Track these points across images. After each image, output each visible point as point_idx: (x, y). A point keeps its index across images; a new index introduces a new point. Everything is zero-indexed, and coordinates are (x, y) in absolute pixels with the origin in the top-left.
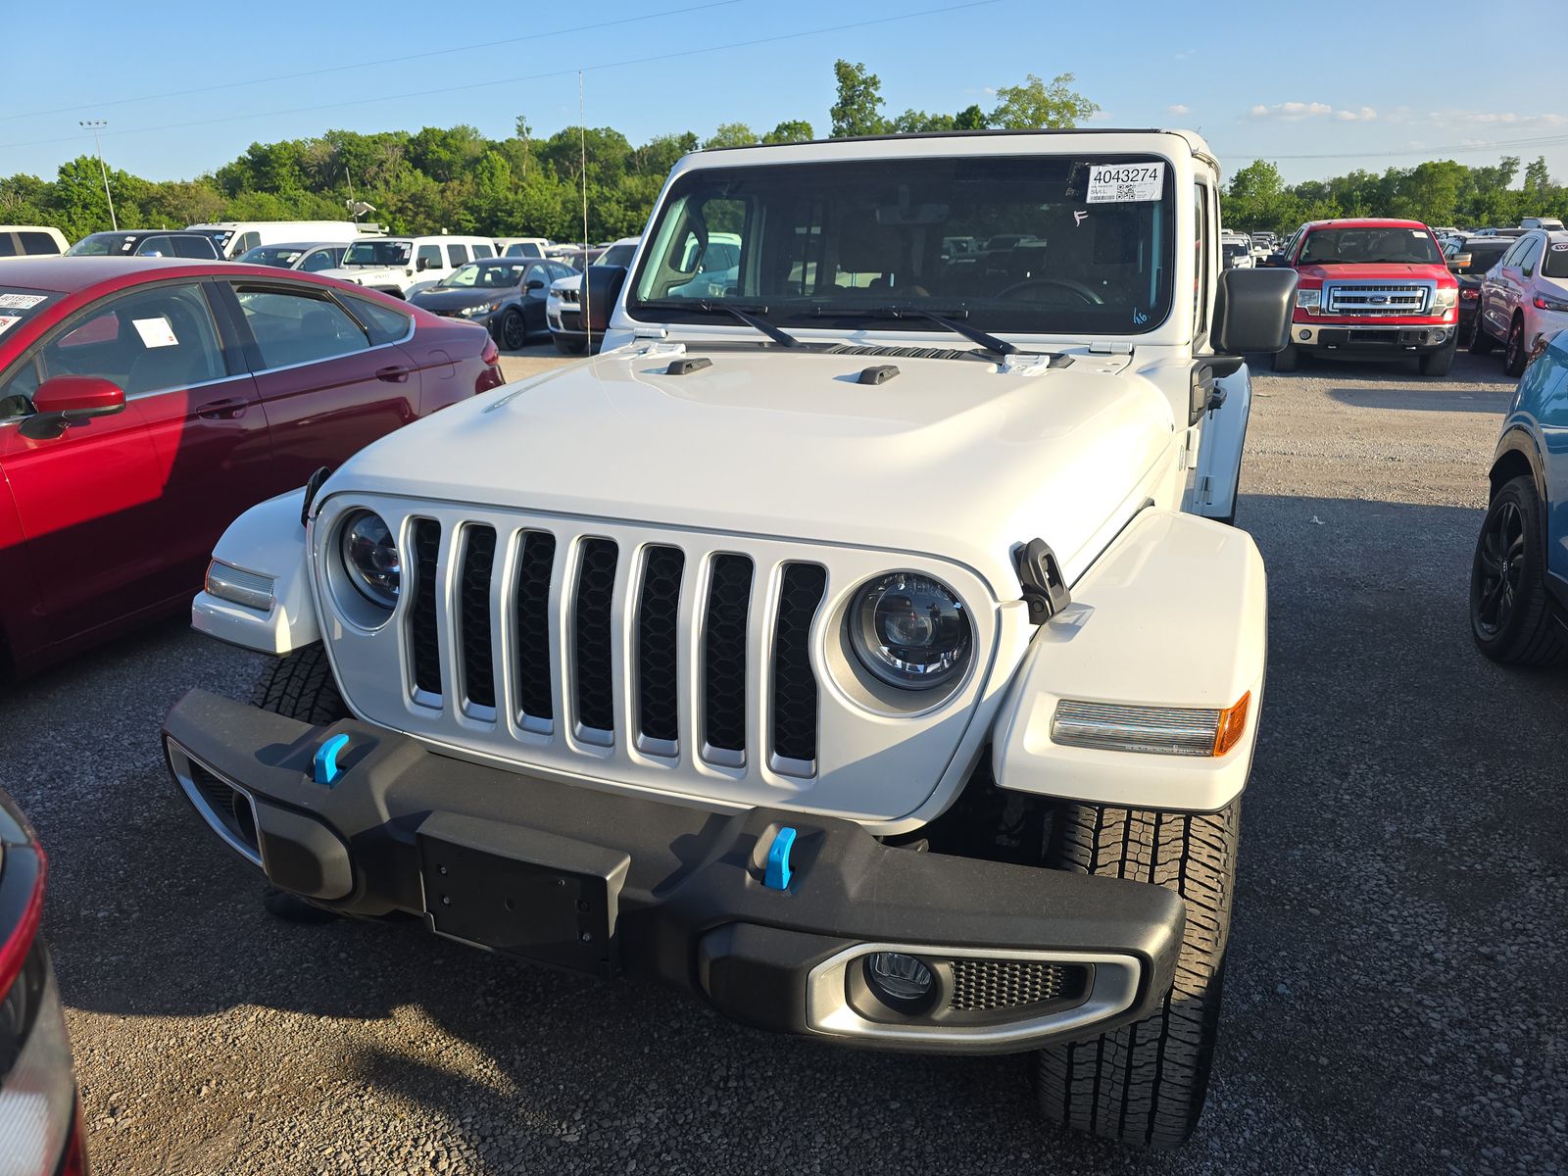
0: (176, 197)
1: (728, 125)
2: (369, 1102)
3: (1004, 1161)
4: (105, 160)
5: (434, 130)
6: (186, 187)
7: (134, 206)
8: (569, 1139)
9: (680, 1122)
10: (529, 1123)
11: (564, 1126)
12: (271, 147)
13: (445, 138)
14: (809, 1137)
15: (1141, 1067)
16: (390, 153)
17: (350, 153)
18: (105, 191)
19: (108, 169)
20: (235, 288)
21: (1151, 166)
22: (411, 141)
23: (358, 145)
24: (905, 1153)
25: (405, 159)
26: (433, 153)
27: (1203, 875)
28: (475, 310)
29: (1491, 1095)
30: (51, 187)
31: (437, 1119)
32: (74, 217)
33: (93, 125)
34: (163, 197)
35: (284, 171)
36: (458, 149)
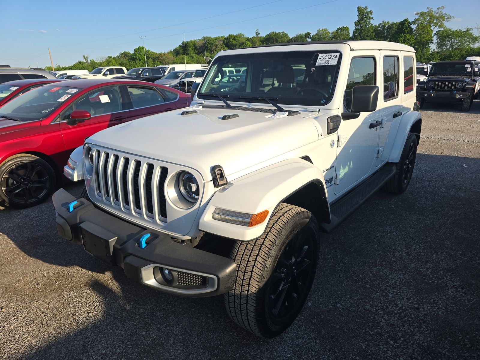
0: (162, 57)
1: (321, 29)
2: (89, 291)
3: (229, 334)
4: (145, 47)
5: (232, 35)
6: (165, 54)
7: (151, 60)
8: (127, 308)
9: (154, 309)
10: (120, 303)
11: (128, 305)
12: (188, 42)
13: (235, 37)
14: (183, 319)
15: (243, 311)
16: (219, 42)
17: (208, 43)
18: (144, 55)
19: (146, 49)
20: (128, 87)
21: (336, 54)
22: (225, 38)
23: (211, 40)
24: (205, 327)
25: (223, 44)
26: (231, 42)
27: (261, 260)
28: (225, 90)
29: (385, 346)
30: (132, 55)
31: (101, 298)
32: (137, 63)
33: (143, 37)
34: (159, 57)
35: (190, 49)
36: (238, 40)
